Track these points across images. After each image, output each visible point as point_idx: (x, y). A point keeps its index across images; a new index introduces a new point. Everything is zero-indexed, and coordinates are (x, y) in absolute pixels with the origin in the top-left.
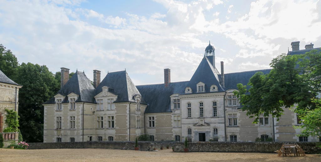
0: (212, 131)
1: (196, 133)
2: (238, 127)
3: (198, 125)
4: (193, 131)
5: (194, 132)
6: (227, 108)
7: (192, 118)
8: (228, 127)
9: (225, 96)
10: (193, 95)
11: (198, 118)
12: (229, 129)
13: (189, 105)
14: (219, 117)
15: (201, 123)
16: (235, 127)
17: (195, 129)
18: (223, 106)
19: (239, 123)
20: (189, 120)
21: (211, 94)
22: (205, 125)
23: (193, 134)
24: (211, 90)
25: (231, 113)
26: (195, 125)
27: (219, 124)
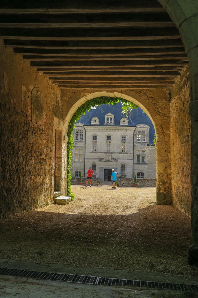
0: (119, 168)
1: (101, 169)
2: (146, 164)
3: (104, 160)
4: (98, 166)
5: (99, 168)
6: (136, 144)
7: (98, 153)
8: (136, 163)
9: (135, 131)
10: (101, 127)
11: (105, 153)
12: (136, 166)
13: (95, 137)
14: (127, 153)
15: (107, 158)
16: (143, 164)
17: (101, 165)
18: (133, 141)
19: (147, 161)
20: (94, 154)
21: (121, 127)
22: (112, 160)
23: (98, 171)
24: (121, 124)
25: (140, 149)
26: (101, 160)
27: (128, 161)
